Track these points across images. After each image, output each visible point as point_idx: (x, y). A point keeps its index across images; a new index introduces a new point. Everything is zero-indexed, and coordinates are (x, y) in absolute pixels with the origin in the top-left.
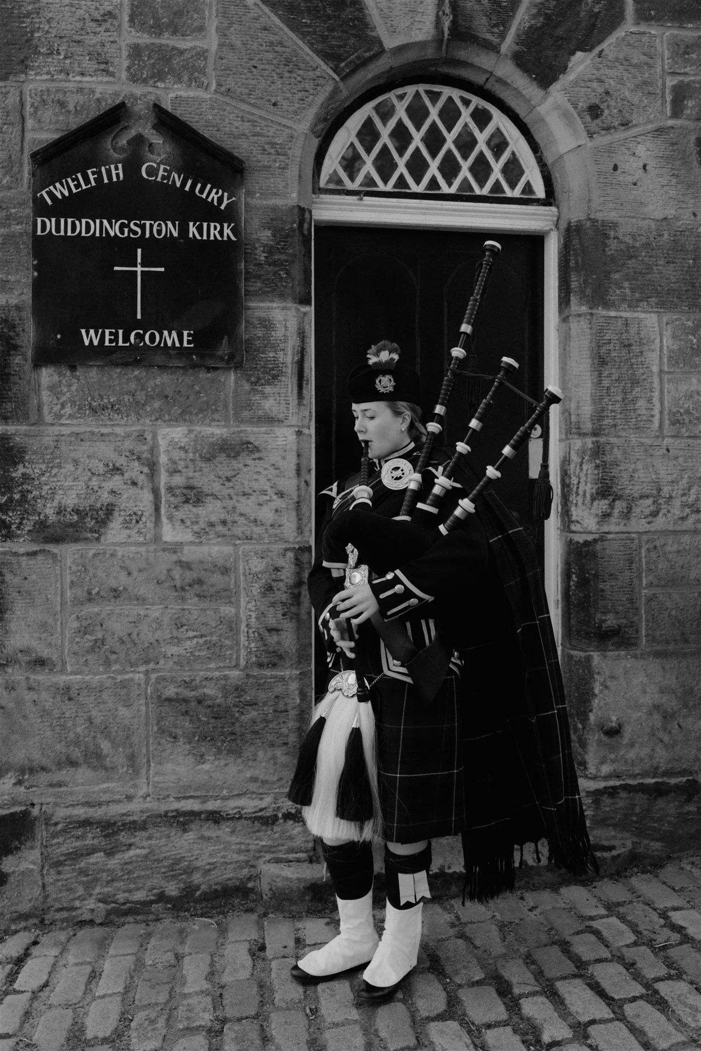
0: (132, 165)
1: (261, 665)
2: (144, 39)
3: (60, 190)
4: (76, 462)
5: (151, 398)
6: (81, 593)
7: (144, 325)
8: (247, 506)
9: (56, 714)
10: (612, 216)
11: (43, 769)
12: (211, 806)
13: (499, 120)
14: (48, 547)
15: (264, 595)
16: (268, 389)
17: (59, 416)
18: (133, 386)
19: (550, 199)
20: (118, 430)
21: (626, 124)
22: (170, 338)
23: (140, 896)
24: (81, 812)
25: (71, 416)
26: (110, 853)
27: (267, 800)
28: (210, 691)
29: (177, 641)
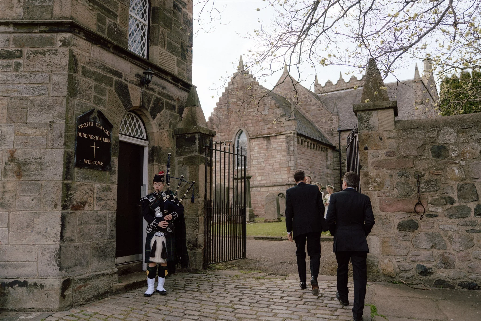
0: (94, 123)
1: (110, 239)
2: (96, 95)
3: (82, 126)
4: (80, 191)
5: (94, 177)
6: (80, 223)
7: (95, 160)
8: (109, 202)
9: (74, 253)
10: (161, 146)
11: (71, 267)
12: (102, 272)
13: (140, 122)
14: (74, 211)
15: (111, 222)
16: (113, 176)
17: (78, 179)
18: (91, 173)
19: (147, 140)
20: (88, 184)
21: (164, 128)
22: (99, 163)
23: (90, 296)
24: (80, 277)
25: (80, 180)
26: (85, 287)
27: (111, 270)
28: (102, 245)
29: (96, 234)
